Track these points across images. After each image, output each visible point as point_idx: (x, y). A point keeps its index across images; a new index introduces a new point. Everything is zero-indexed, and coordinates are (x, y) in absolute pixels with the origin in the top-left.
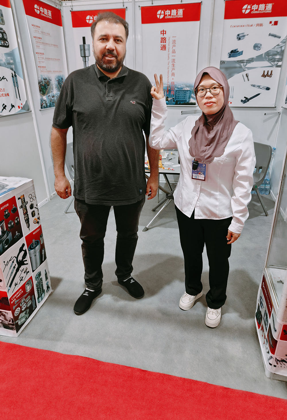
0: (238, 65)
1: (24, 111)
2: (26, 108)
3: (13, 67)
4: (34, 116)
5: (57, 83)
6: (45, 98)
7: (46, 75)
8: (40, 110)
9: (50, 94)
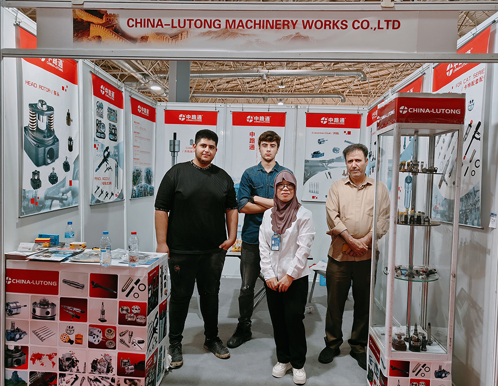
0: (320, 164)
1: (120, 200)
2: (121, 196)
3: (117, 158)
4: (125, 205)
5: (145, 174)
6: (135, 188)
7: (138, 167)
8: (130, 200)
9: (139, 185)
